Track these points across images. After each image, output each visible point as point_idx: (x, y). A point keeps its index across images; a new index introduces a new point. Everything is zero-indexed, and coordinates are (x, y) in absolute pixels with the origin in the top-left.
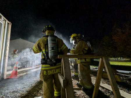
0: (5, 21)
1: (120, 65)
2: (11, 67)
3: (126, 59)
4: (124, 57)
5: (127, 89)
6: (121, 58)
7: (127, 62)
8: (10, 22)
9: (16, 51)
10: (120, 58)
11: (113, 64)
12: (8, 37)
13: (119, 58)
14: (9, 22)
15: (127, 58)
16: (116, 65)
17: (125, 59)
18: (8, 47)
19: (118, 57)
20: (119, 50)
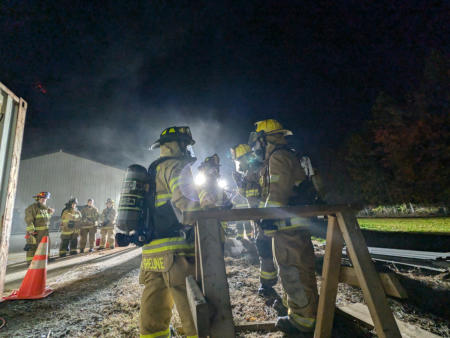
0: (5, 95)
1: (406, 230)
2: (25, 254)
3: (427, 210)
4: (417, 203)
5: (431, 318)
6: (408, 207)
7: (430, 220)
8: (22, 100)
9: (44, 196)
10: (405, 206)
11: (382, 229)
12: (16, 149)
13: (403, 207)
14: (17, 99)
15: (430, 207)
16: (393, 230)
17: (422, 209)
18: (11, 185)
19: (401, 203)
20: (398, 178)
